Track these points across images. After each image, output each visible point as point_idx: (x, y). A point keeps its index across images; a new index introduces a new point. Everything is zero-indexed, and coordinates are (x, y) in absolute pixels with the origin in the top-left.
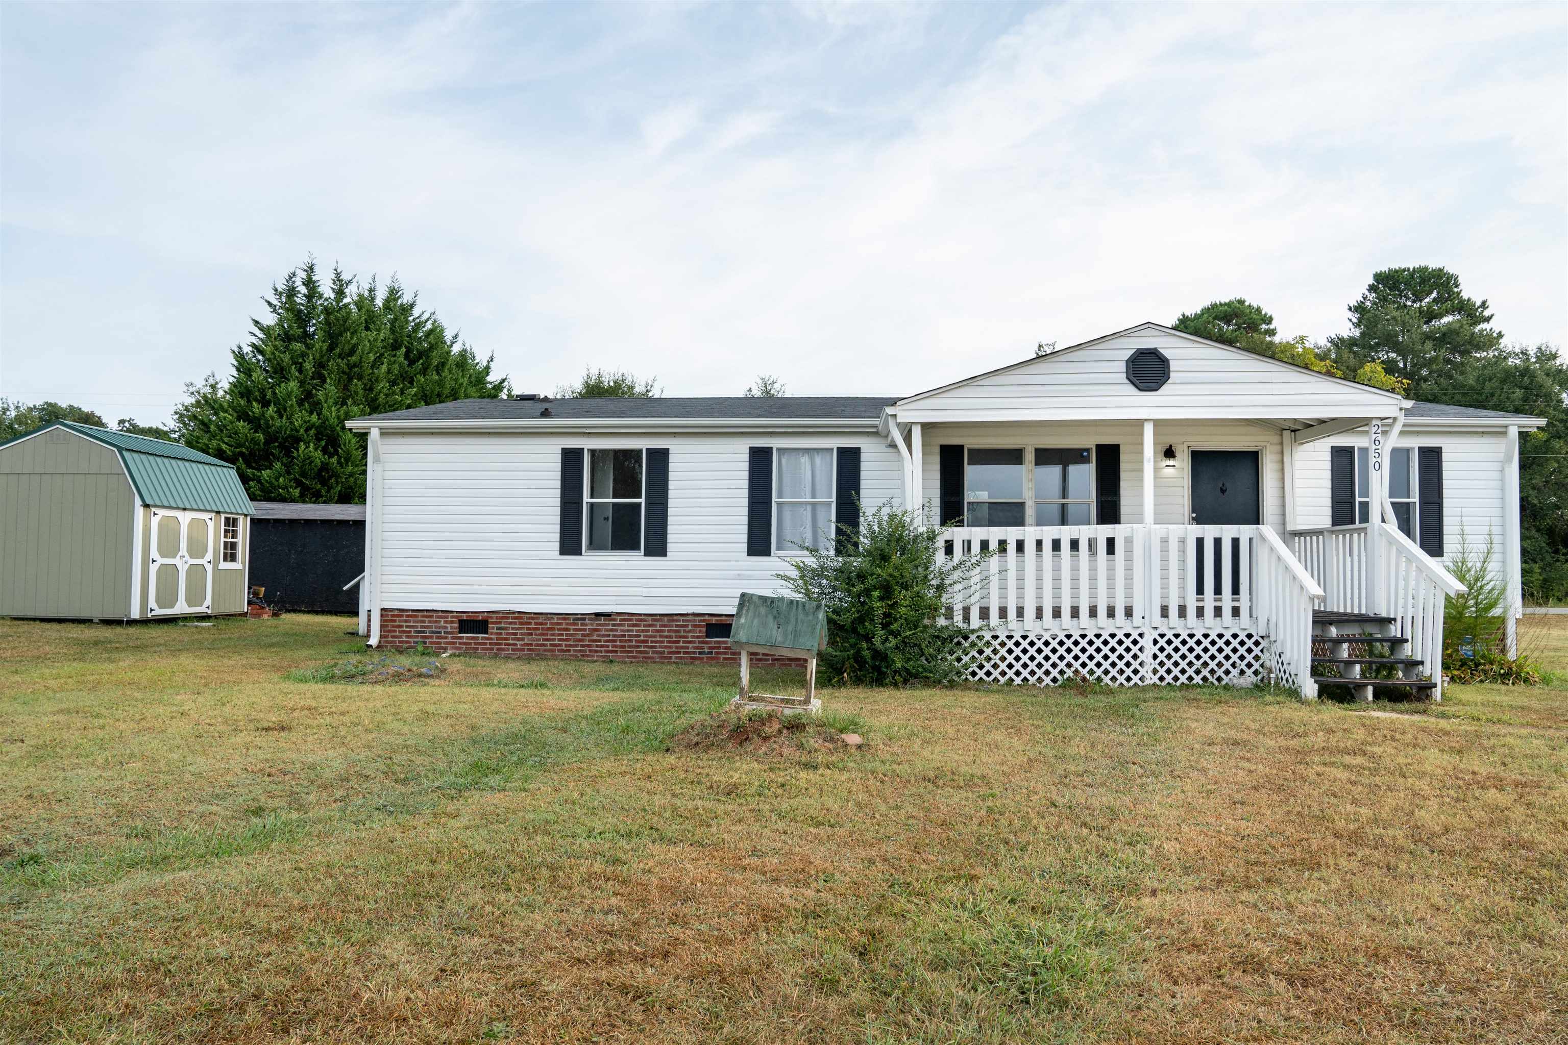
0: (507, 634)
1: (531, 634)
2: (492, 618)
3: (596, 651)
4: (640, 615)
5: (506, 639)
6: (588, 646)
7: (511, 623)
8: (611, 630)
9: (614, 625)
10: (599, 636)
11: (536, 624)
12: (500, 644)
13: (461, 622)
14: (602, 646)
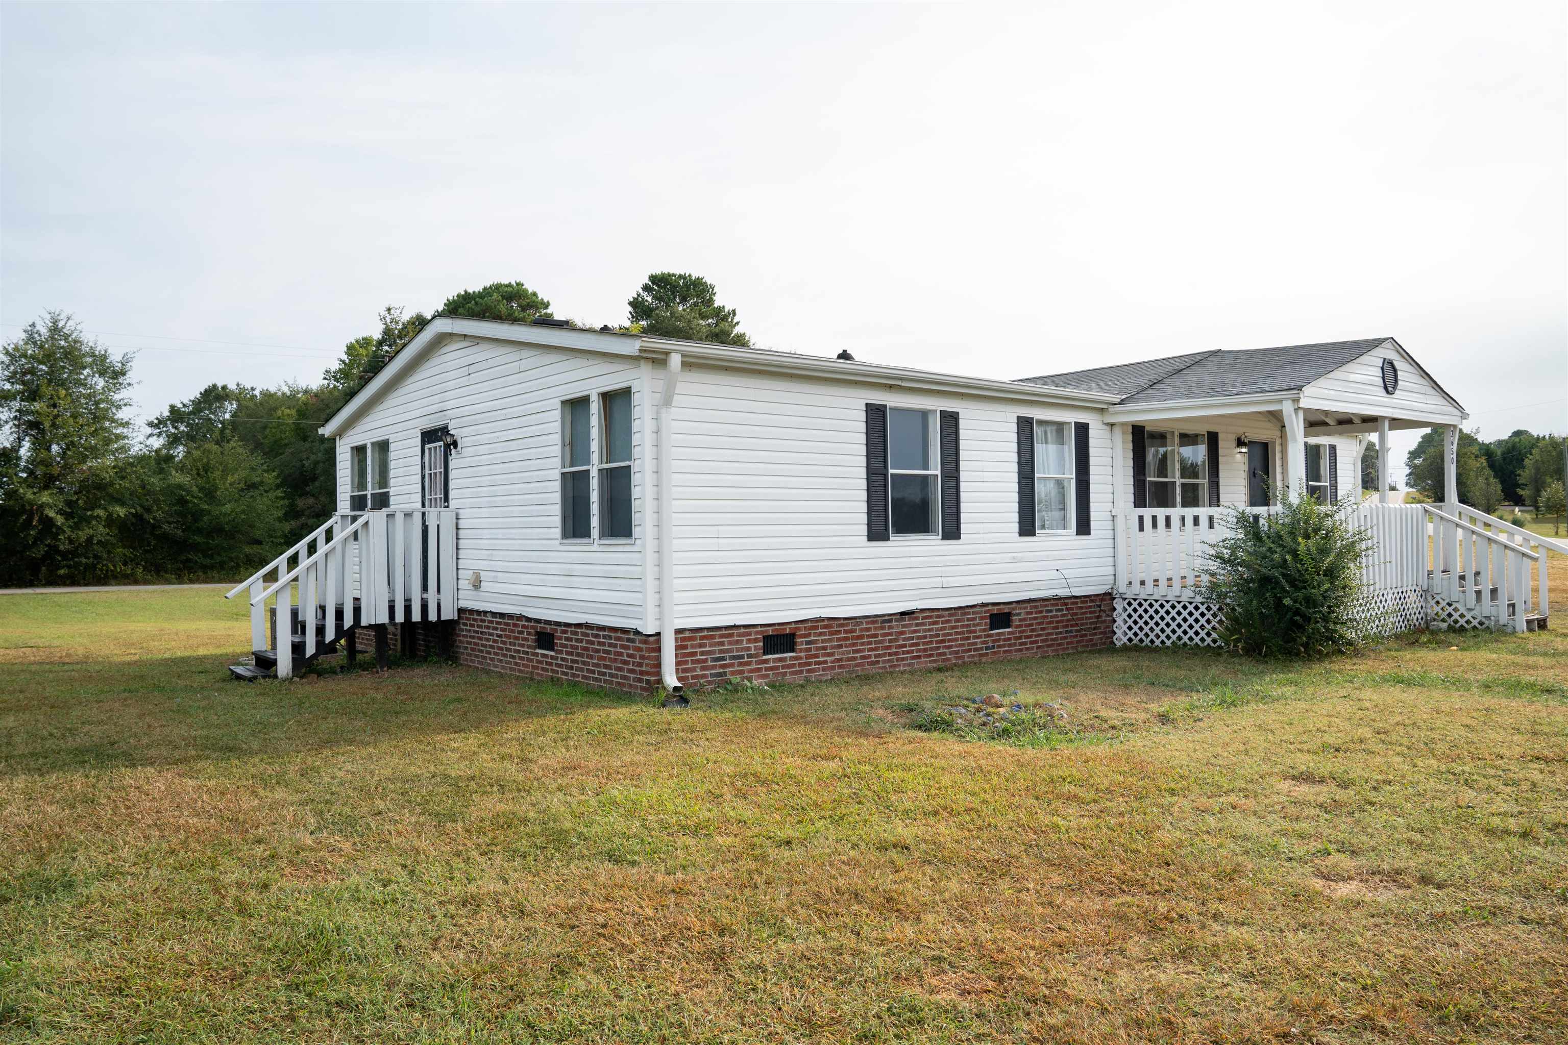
0: (817, 649)
1: (840, 646)
2: (799, 629)
3: (903, 659)
4: (938, 610)
5: (816, 656)
6: (896, 653)
7: (821, 634)
8: (915, 631)
9: (917, 625)
10: (904, 639)
11: (846, 632)
12: (809, 664)
13: (767, 639)
14: (908, 652)
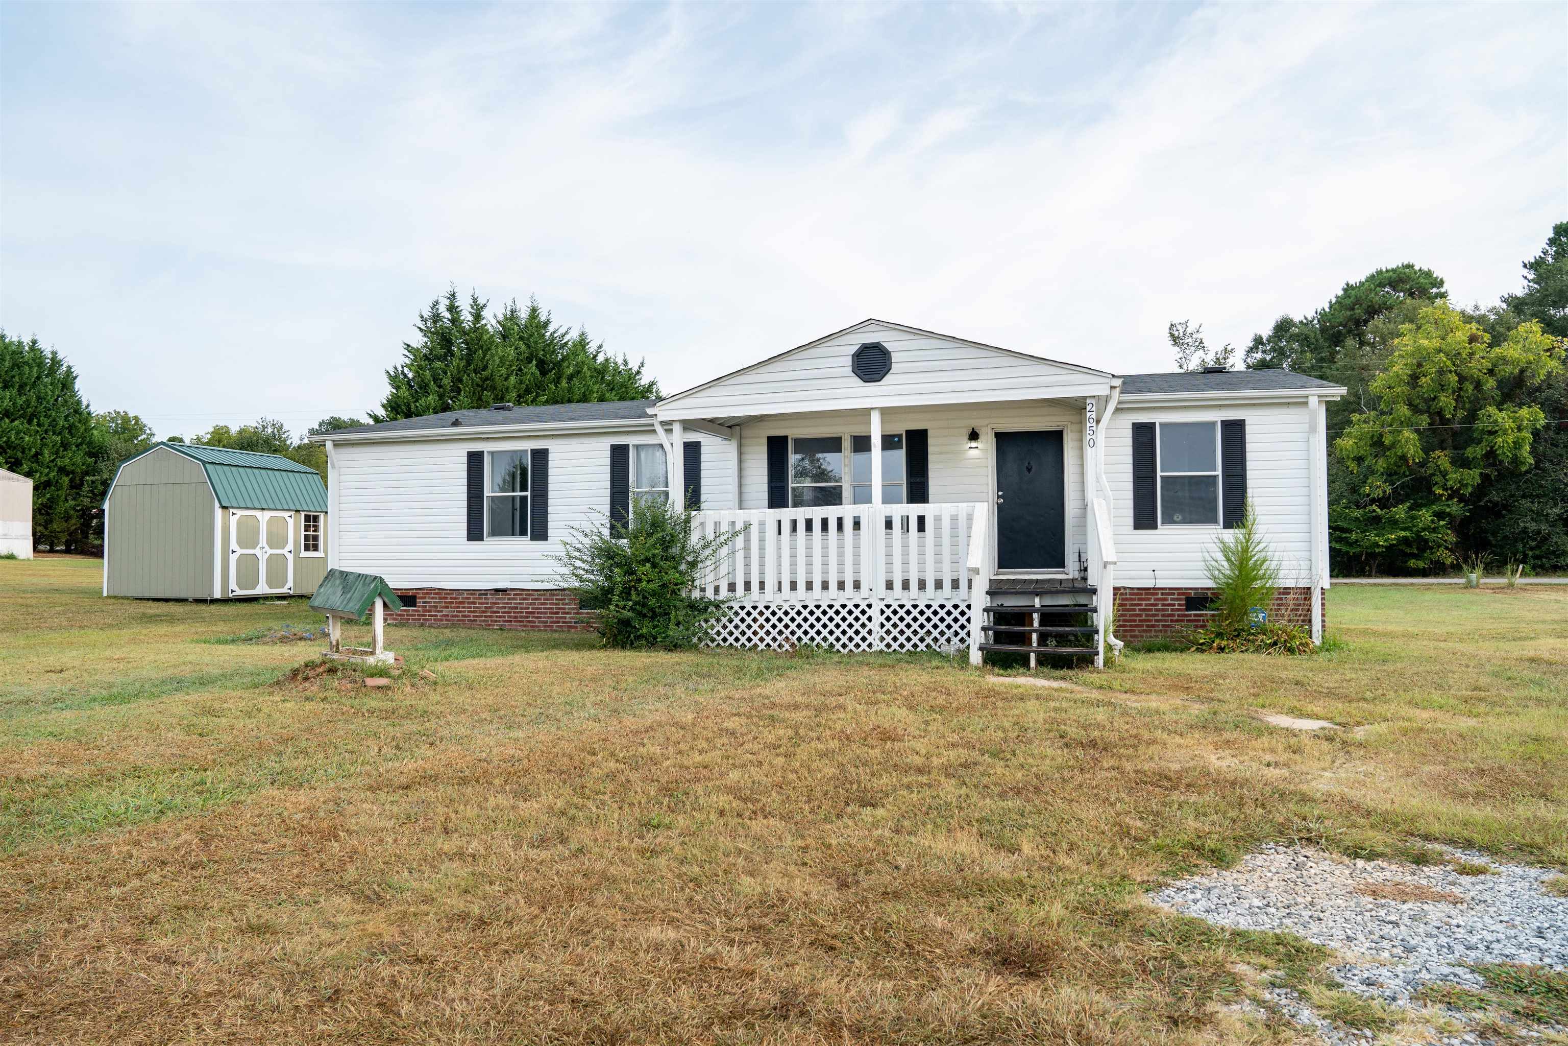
0: (430, 607)
1: (447, 607)
2: (419, 593)
3: (496, 621)
4: (528, 590)
5: (430, 611)
6: (490, 617)
7: (433, 598)
8: (507, 603)
9: (509, 599)
10: (498, 608)
11: (451, 598)
12: (425, 615)
14: (500, 617)
